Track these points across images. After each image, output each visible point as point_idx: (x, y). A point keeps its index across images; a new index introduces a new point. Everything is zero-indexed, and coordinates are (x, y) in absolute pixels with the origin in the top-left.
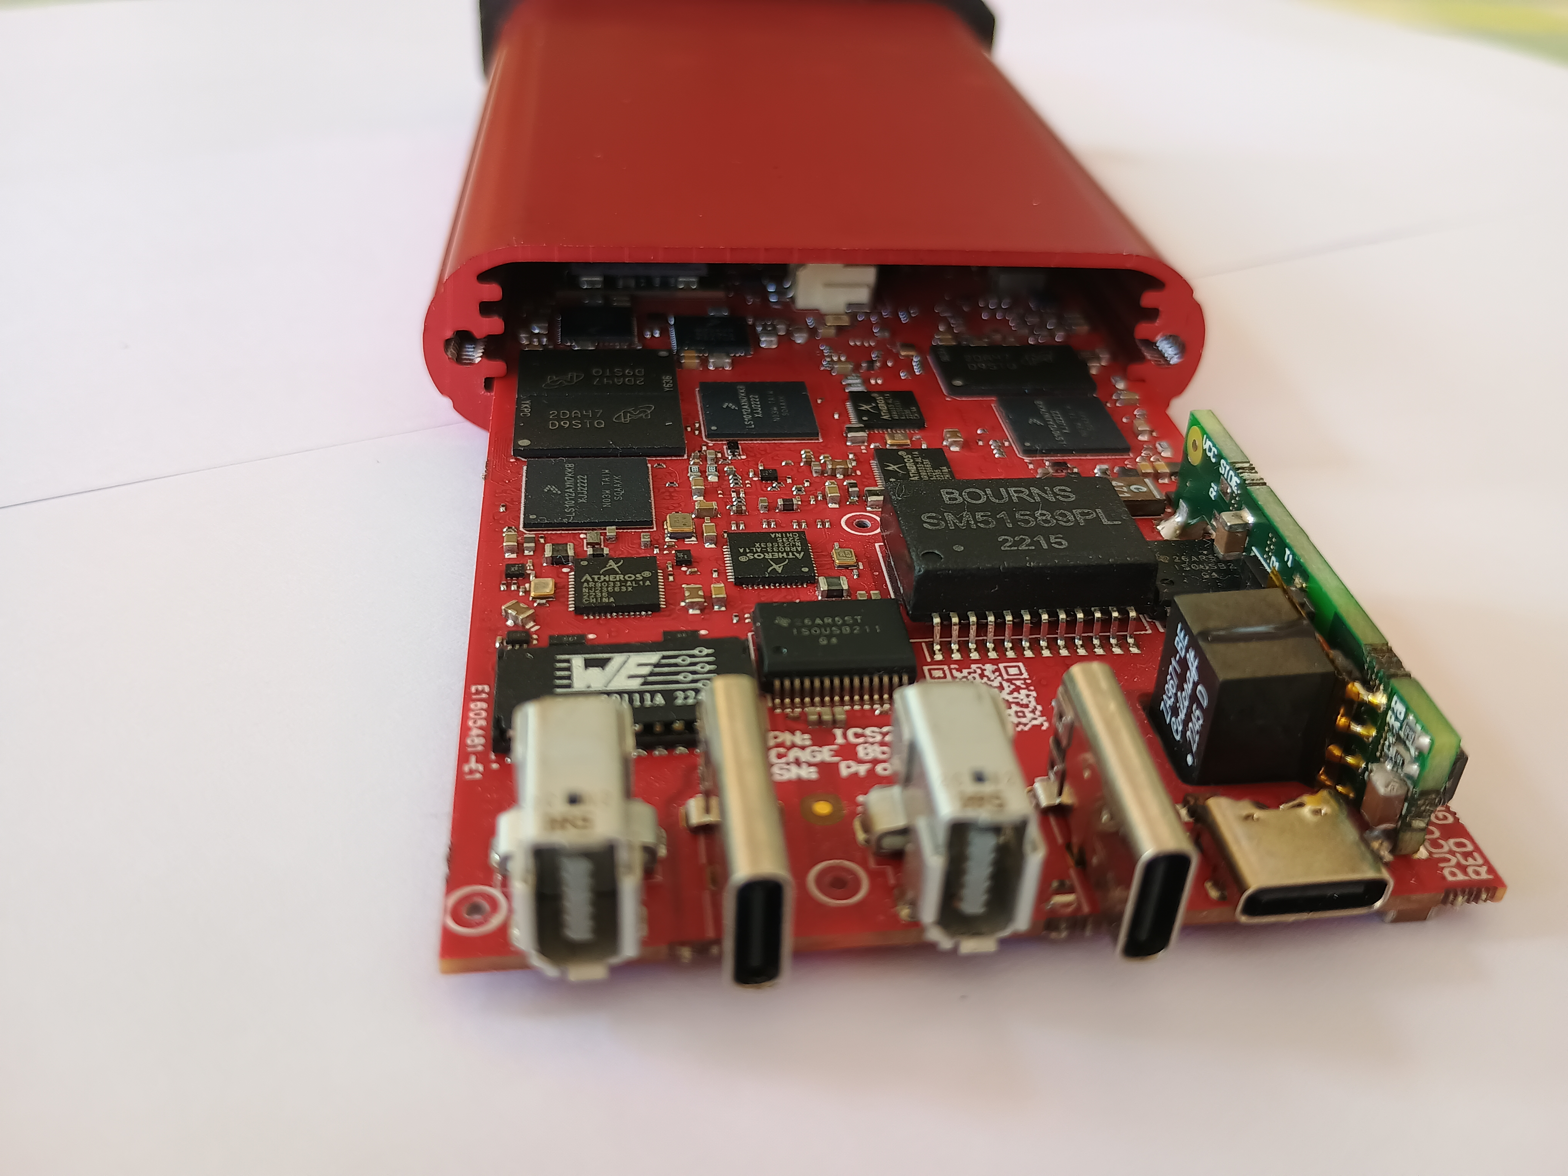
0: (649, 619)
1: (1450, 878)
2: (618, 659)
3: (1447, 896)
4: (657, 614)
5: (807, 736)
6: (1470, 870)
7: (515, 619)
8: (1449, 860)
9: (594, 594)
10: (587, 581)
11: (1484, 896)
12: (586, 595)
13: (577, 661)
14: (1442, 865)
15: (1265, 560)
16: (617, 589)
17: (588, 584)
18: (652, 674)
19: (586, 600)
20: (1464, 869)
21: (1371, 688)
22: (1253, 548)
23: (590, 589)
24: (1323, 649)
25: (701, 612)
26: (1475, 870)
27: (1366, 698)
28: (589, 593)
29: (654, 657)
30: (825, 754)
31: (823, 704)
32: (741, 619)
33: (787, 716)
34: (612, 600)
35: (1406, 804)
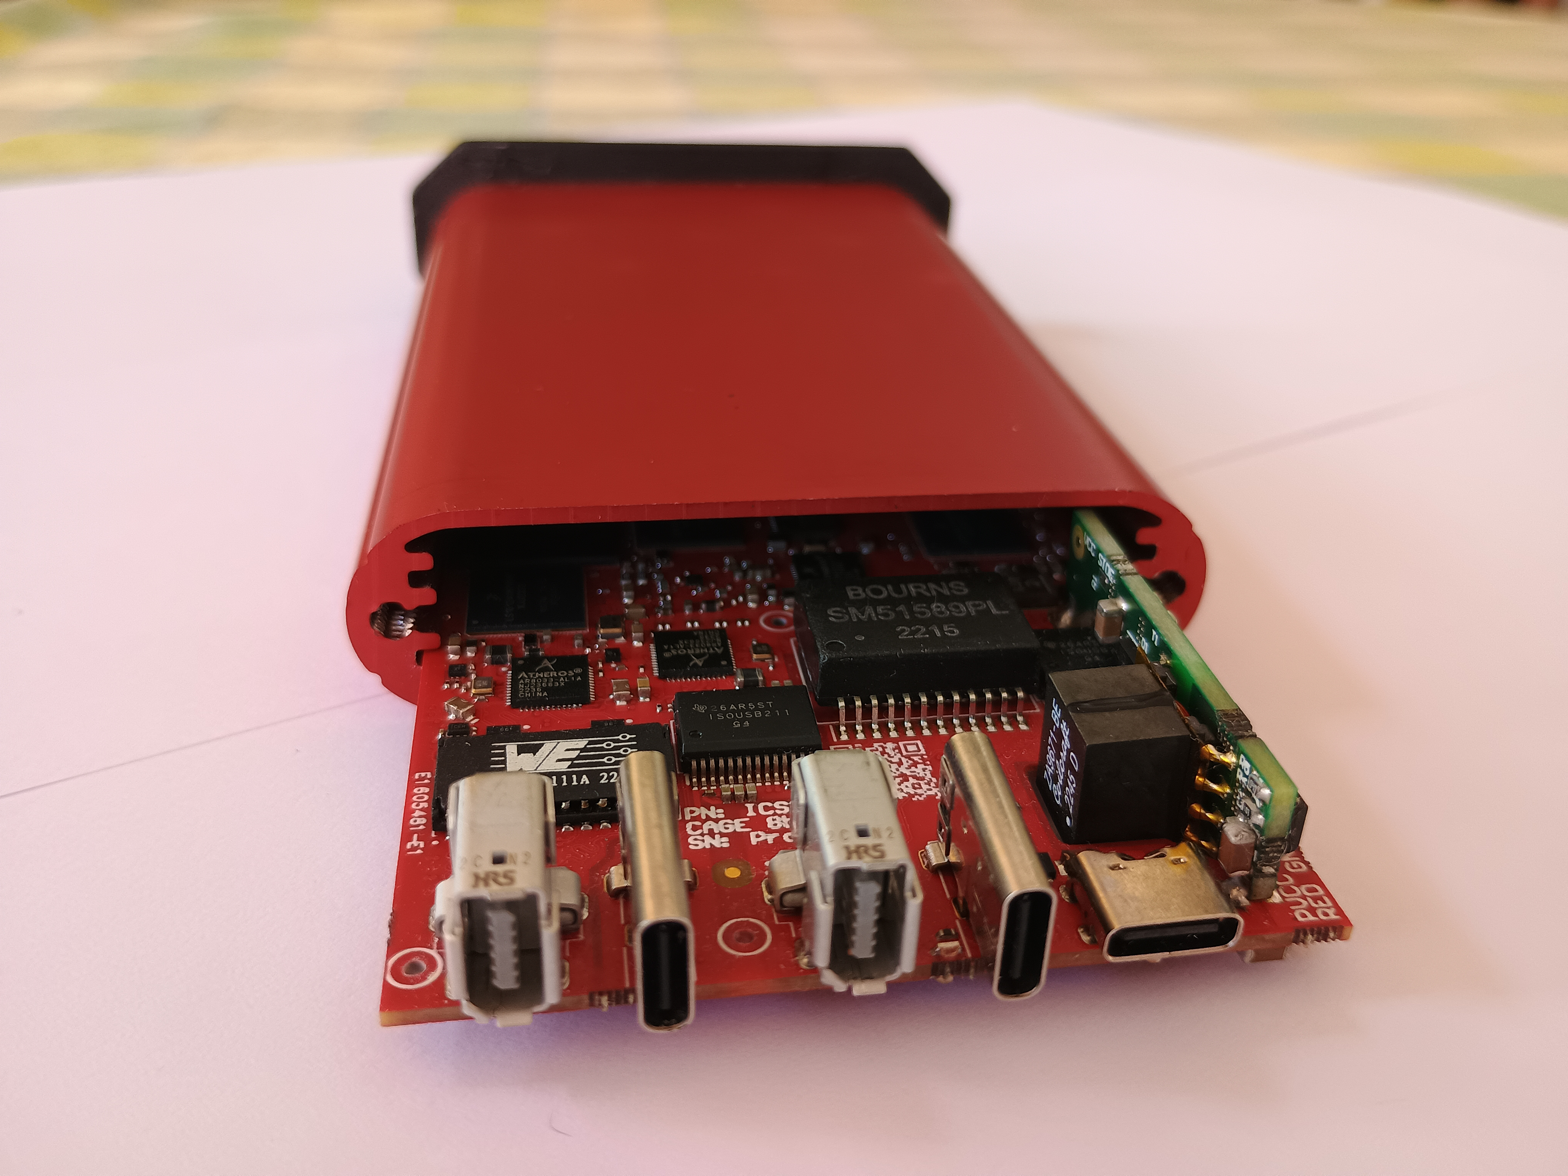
0: (579, 710)
1: (1300, 919)
2: (548, 745)
3: (1298, 936)
4: (587, 706)
5: (721, 811)
6: (1319, 912)
7: (456, 712)
8: (1300, 904)
9: (529, 689)
10: (523, 678)
11: (1332, 935)
12: (521, 690)
13: (511, 748)
14: (1293, 908)
15: (1137, 641)
16: (550, 685)
17: (524, 681)
18: (578, 757)
19: (521, 695)
20: (1313, 911)
21: (1222, 750)
22: (1128, 631)
23: (525, 685)
24: (1181, 716)
25: (627, 703)
26: (1324, 911)
27: (1218, 758)
28: (524, 688)
29: (582, 743)
30: (737, 826)
31: (736, 781)
32: (665, 708)
33: (703, 793)
34: (545, 694)
35: (1256, 851)
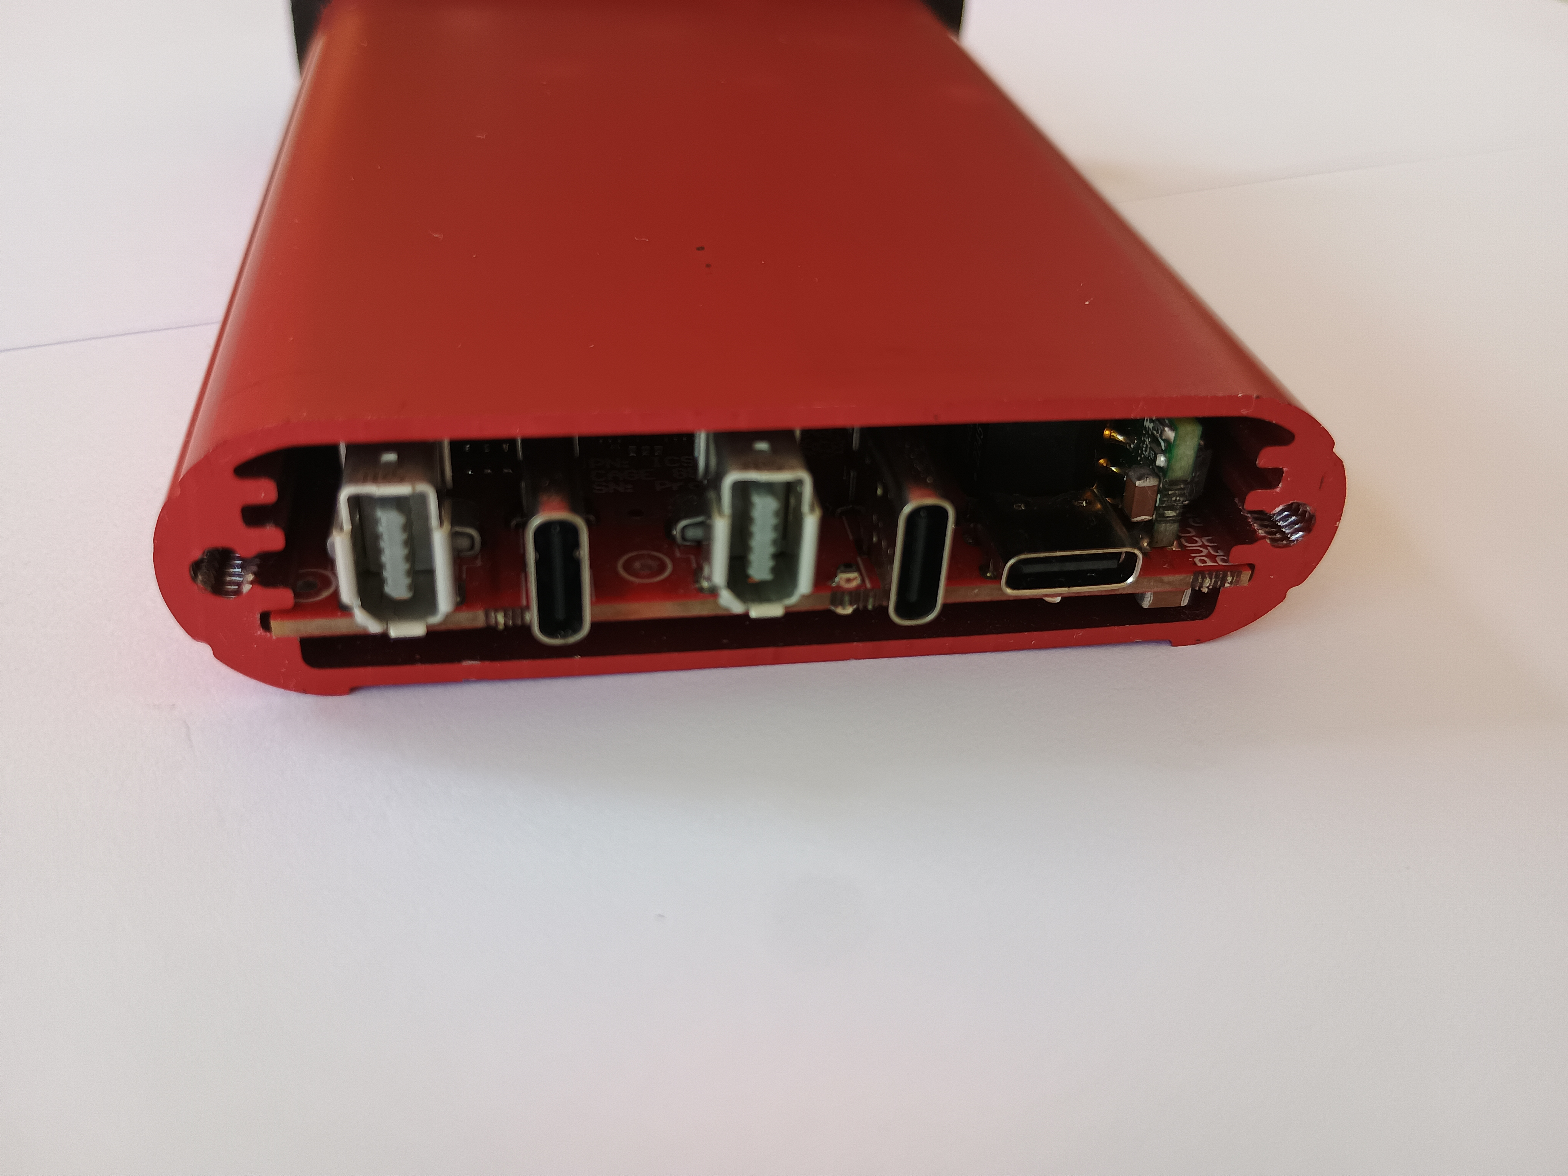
1: (1200, 565)
3: (1196, 579)
6: (1219, 561)
8: (1201, 551)
14: (1193, 556)
20: (1213, 559)
30: (642, 475)
35: (1159, 496)
